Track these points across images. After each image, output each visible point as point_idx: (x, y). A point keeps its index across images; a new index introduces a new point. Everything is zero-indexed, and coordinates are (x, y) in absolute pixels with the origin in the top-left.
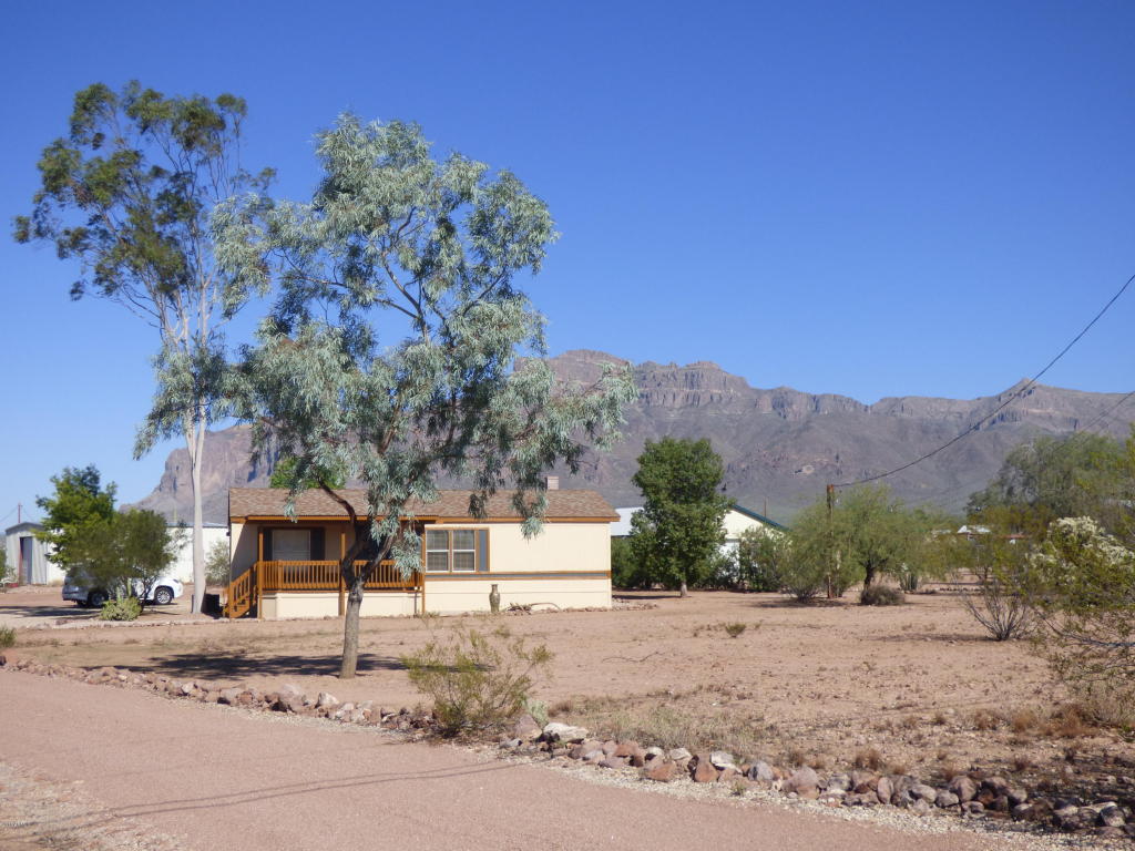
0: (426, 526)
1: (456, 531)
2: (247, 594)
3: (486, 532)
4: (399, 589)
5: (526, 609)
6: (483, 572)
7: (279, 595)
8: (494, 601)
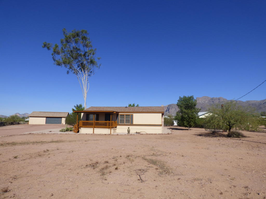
1: (126, 115)
3: (133, 115)
5: (139, 133)
6: (132, 124)
7: (81, 128)
8: (129, 131)
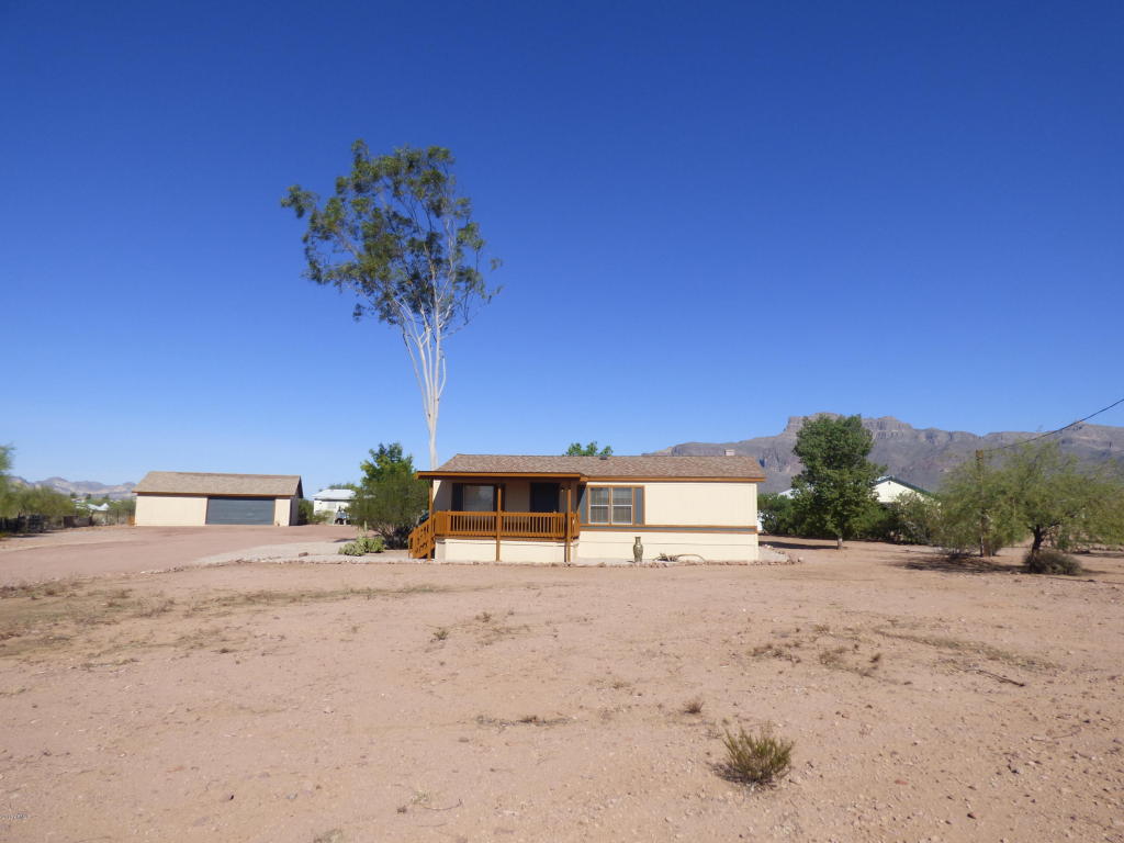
0: (588, 484)
1: (616, 489)
3: (642, 489)
4: (550, 539)
5: (672, 559)
6: (638, 525)
7: (446, 541)
8: (638, 553)
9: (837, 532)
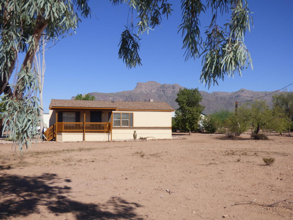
0: (113, 112)
1: (123, 114)
2: (52, 133)
3: (132, 114)
4: (103, 132)
5: (145, 139)
6: (131, 127)
7: (62, 133)
8: (135, 136)
9: (189, 129)
